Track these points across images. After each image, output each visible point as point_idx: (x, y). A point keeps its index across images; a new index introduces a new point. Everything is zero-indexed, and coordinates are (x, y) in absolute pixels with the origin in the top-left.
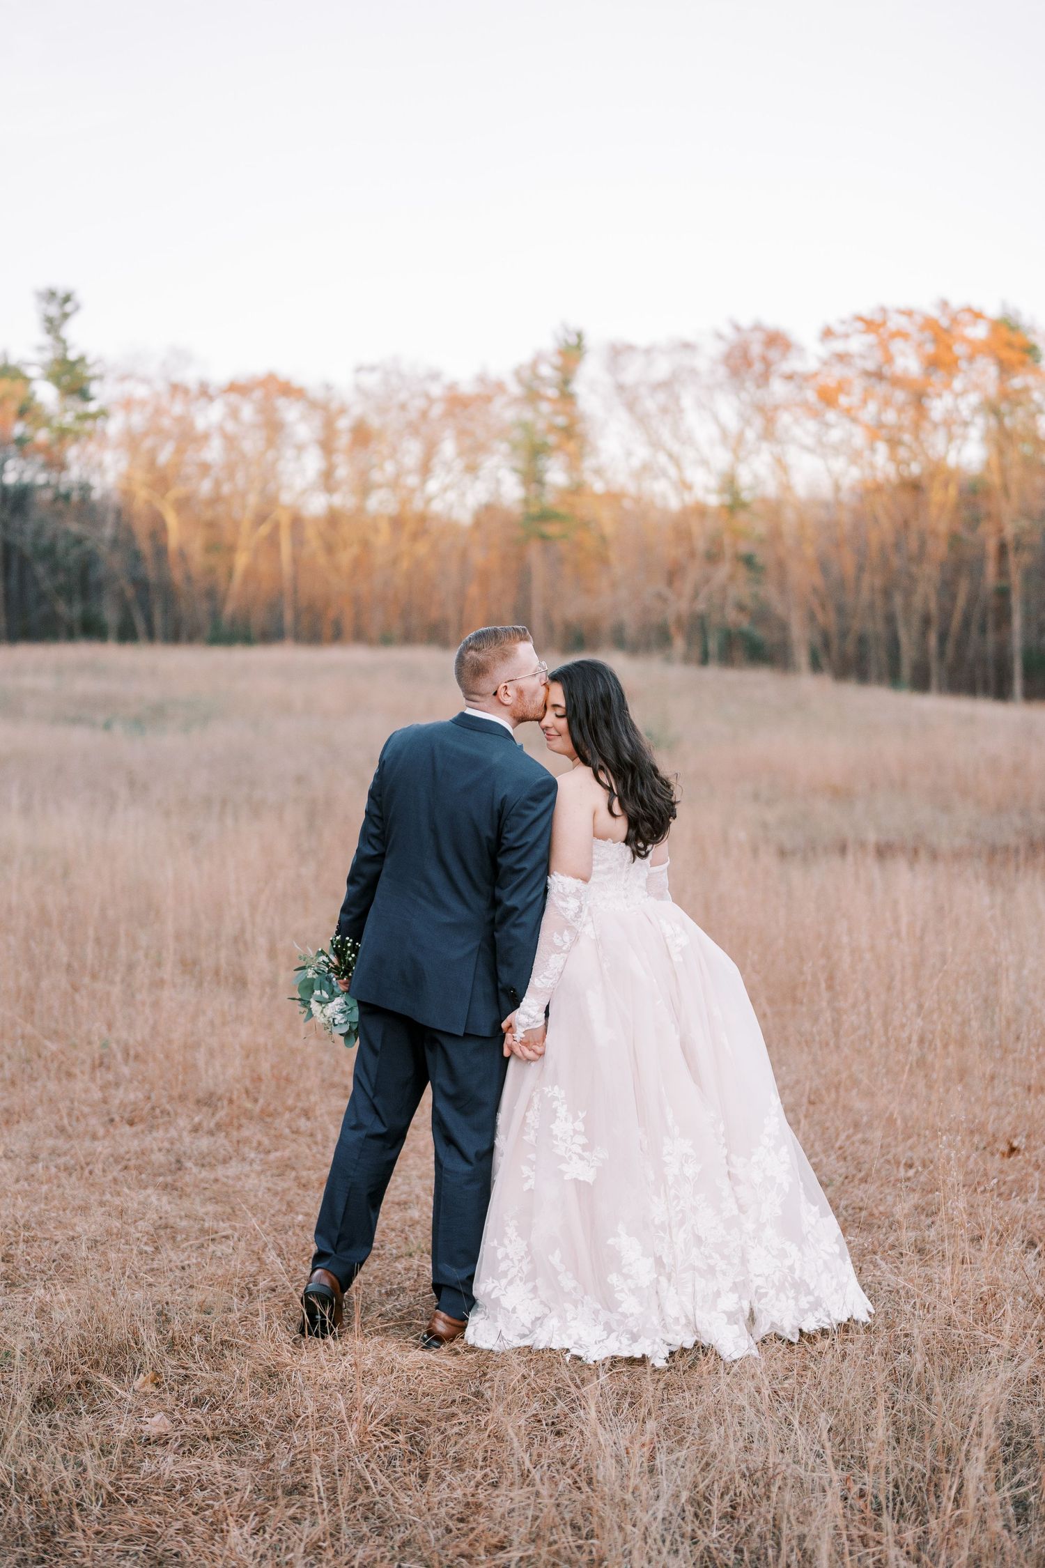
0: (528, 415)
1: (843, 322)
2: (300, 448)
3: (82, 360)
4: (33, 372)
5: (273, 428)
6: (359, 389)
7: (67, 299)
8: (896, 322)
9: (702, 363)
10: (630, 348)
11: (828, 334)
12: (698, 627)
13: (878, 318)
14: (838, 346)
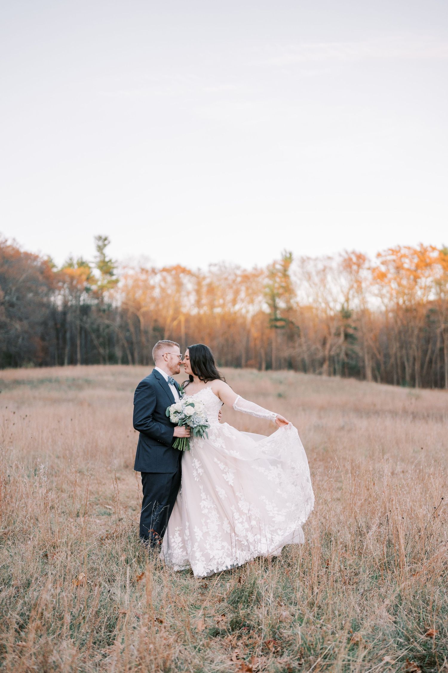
0: (270, 282)
1: (385, 251)
2: (188, 294)
3: (110, 261)
4: (92, 265)
5: (179, 284)
6: (210, 272)
7: (106, 239)
8: (403, 251)
9: (334, 265)
10: (309, 258)
11: (379, 255)
12: (332, 360)
13: (398, 249)
14: (383, 259)
